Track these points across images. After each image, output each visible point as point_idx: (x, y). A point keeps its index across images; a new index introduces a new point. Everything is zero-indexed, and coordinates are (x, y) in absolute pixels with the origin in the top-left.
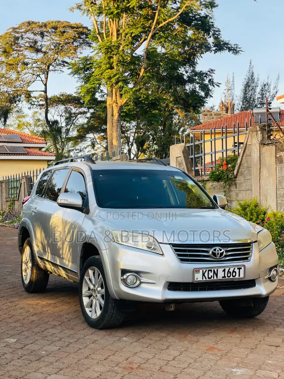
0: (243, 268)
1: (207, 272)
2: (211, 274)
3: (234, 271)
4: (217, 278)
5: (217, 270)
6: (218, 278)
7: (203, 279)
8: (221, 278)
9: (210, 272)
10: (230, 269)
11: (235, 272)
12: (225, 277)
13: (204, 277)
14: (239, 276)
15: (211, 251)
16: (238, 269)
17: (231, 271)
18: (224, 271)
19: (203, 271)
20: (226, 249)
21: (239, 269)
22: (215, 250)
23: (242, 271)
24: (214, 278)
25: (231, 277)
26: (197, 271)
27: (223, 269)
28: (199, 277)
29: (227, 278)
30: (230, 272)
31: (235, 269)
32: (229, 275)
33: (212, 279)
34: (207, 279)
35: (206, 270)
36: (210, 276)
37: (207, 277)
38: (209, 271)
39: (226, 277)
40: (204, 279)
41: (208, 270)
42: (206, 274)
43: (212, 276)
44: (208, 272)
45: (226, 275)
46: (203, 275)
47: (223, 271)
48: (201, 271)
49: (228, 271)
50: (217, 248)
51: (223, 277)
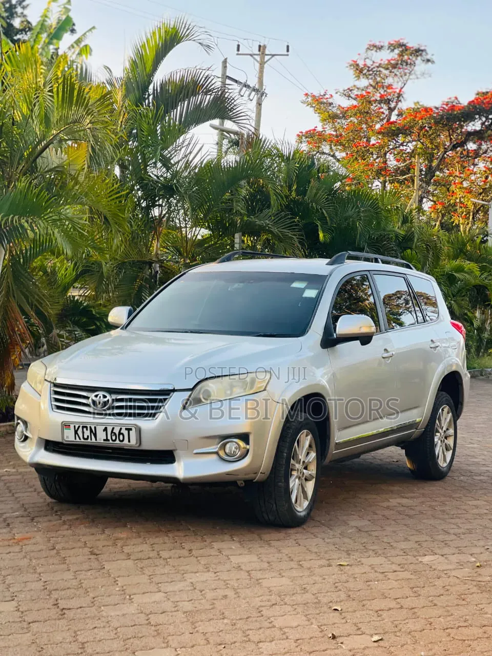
0: (134, 429)
1: (81, 428)
2: (87, 433)
3: (120, 433)
4: (96, 440)
5: (95, 428)
6: (98, 441)
7: (75, 439)
8: (102, 441)
9: (85, 429)
10: (113, 428)
11: (123, 434)
12: (107, 440)
13: (77, 435)
14: (129, 441)
15: (92, 396)
16: (126, 429)
17: (116, 431)
18: (106, 429)
19: (75, 426)
21: (129, 430)
22: (96, 396)
23: (133, 433)
24: (91, 439)
25: (117, 441)
26: (66, 425)
27: (104, 427)
28: (70, 436)
29: (111, 441)
30: (115, 434)
31: (121, 429)
32: (114, 438)
33: (89, 440)
34: (82, 440)
35: (79, 427)
36: (86, 437)
37: (81, 437)
38: (83, 427)
39: (109, 440)
40: (78, 439)
41: (81, 426)
42: (80, 432)
43: (88, 436)
44: (83, 430)
45: (109, 438)
46: (76, 432)
47: (104, 431)
48: (72, 426)
49: (112, 432)
50: (101, 394)
51: (104, 440)
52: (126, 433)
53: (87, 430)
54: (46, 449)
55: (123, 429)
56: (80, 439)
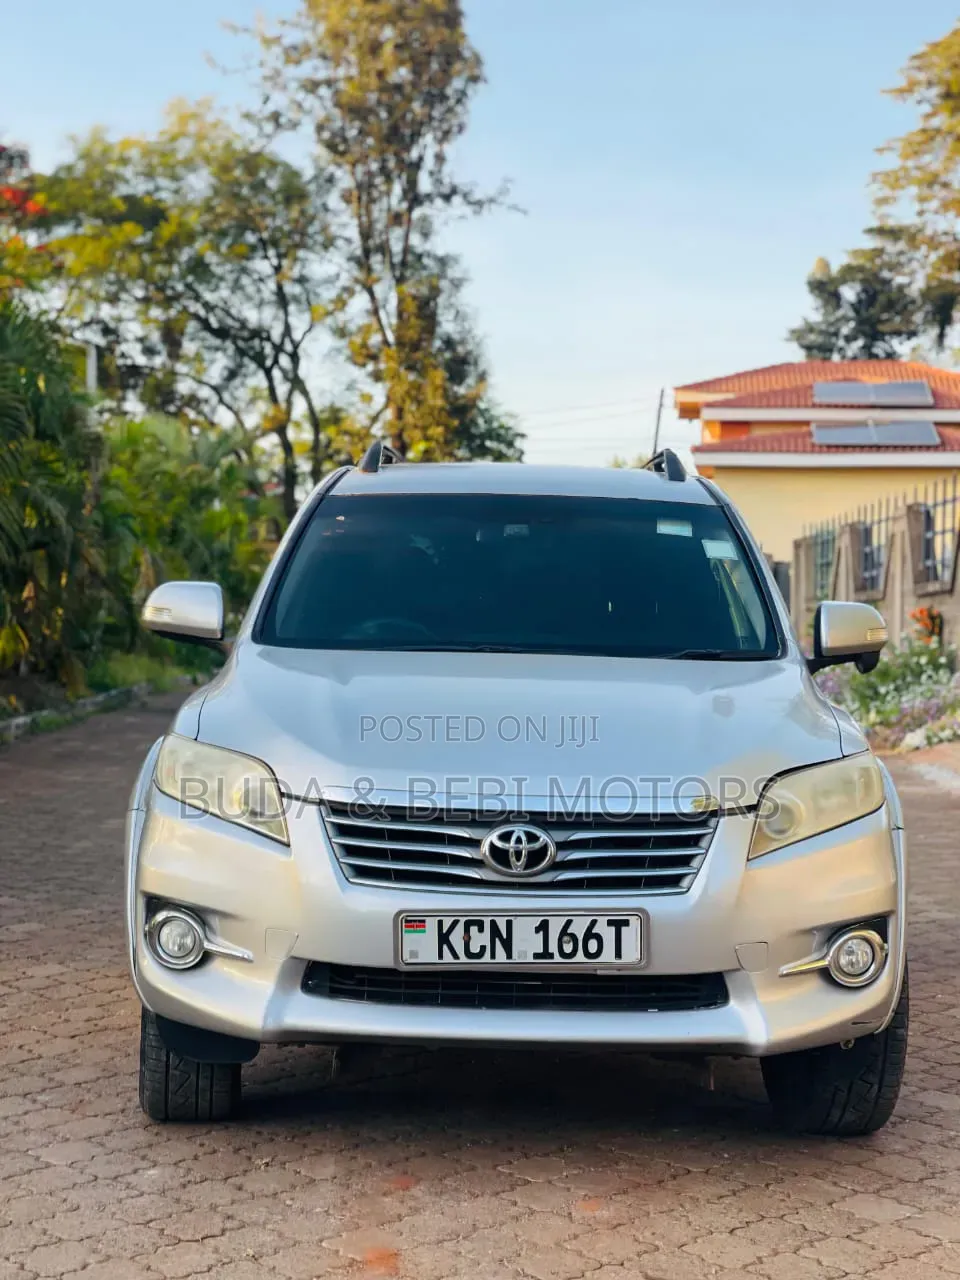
0: (634, 922)
1: (460, 928)
2: (480, 940)
3: (589, 934)
4: (509, 956)
5: (509, 924)
6: (516, 958)
7: (441, 956)
8: (531, 959)
9: (474, 930)
10: (569, 923)
11: (599, 938)
12: (546, 954)
13: (445, 947)
14: (618, 954)
15: (492, 837)
16: (610, 923)
17: (579, 928)
18: (543, 927)
19: (440, 923)
20: (561, 836)
21: (618, 925)
22: (505, 837)
23: (631, 935)
24: (493, 956)
25: (580, 957)
26: (412, 921)
27: (537, 921)
28: (422, 950)
29: (557, 958)
30: (574, 937)
31: (594, 923)
32: (568, 948)
33: (487, 958)
34: (463, 959)
35: (455, 923)
36: (475, 949)
37: (460, 950)
38: (468, 925)
39: (551, 956)
40: (448, 957)
41: (463, 920)
42: (457, 938)
43: (483, 948)
44: (467, 930)
45: (553, 948)
46: (444, 939)
47: (537, 930)
48: (431, 924)
49: (564, 932)
50: (519, 831)
51: (536, 956)
52: (608, 934)
53: (481, 930)
54: (307, 988)
55: (602, 921)
56: (456, 956)
